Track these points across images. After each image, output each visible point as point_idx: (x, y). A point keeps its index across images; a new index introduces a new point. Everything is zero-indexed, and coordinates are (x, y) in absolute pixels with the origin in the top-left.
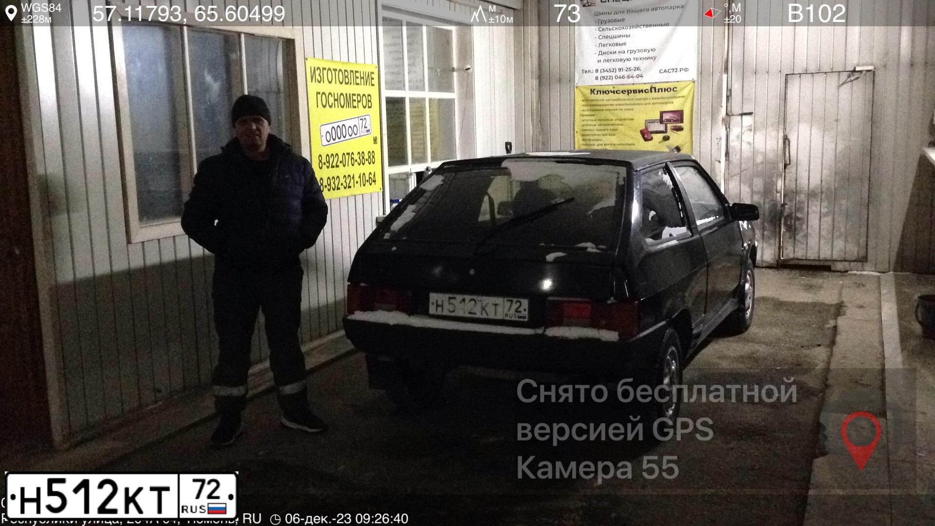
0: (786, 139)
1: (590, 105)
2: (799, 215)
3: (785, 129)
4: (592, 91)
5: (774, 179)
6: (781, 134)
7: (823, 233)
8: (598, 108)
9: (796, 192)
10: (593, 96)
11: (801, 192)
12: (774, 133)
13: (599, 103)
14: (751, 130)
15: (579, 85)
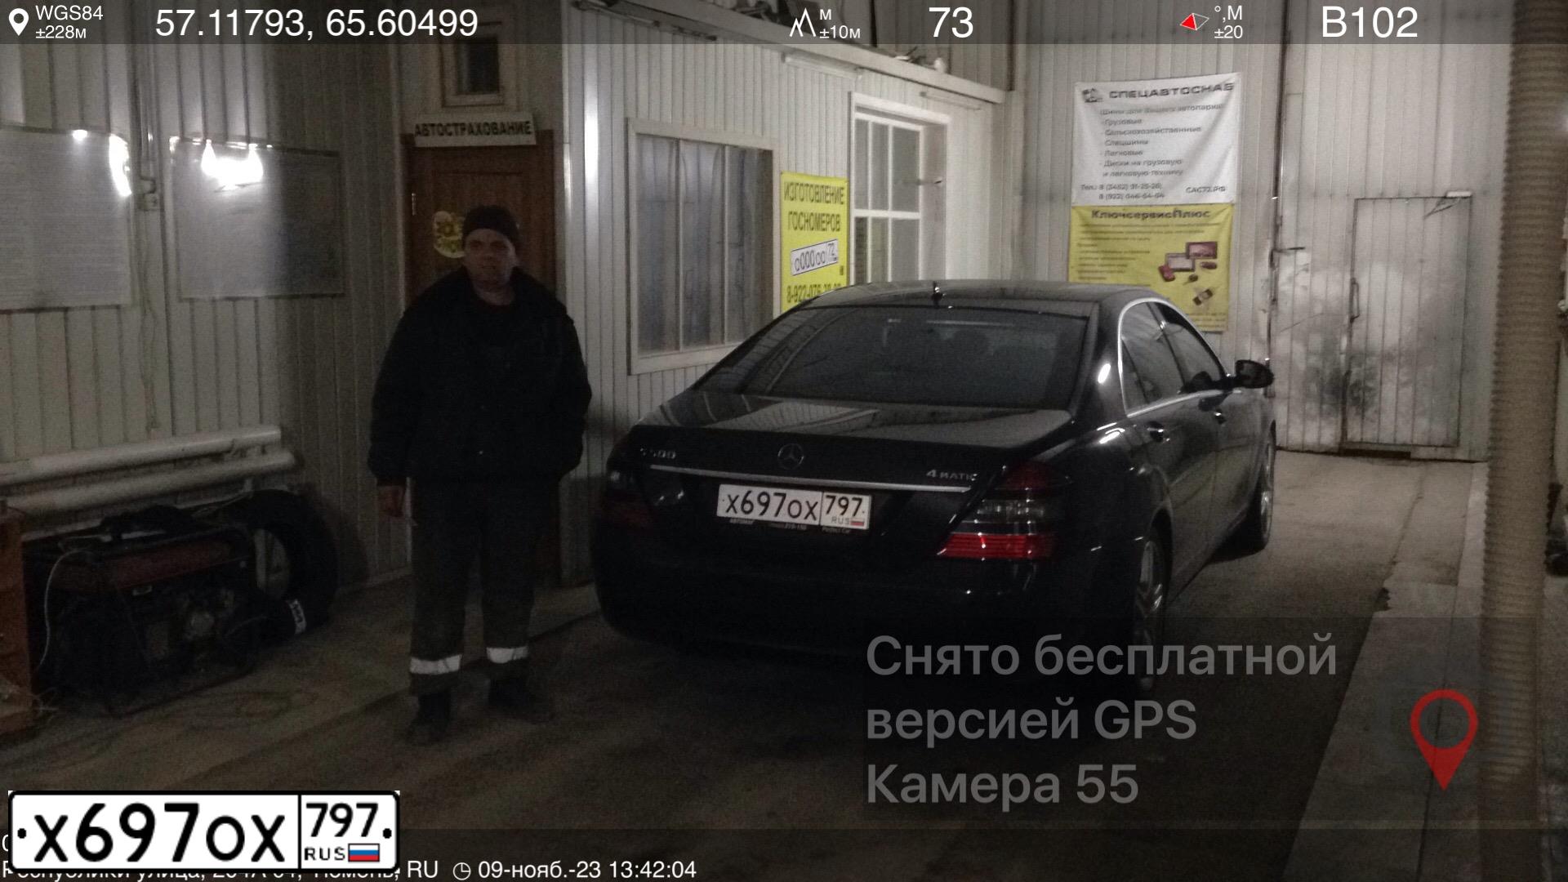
0: (1354, 283)
1: (1092, 232)
2: (1370, 384)
3: (1352, 271)
4: (1095, 213)
5: (1338, 337)
6: (1348, 278)
7: (1403, 409)
8: (1103, 235)
9: (1367, 354)
10: (1097, 221)
11: (1373, 354)
12: (1338, 276)
13: (1103, 229)
14: (1307, 270)
15: (1076, 205)
